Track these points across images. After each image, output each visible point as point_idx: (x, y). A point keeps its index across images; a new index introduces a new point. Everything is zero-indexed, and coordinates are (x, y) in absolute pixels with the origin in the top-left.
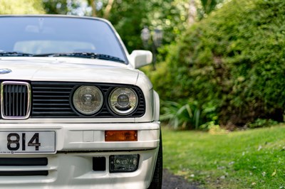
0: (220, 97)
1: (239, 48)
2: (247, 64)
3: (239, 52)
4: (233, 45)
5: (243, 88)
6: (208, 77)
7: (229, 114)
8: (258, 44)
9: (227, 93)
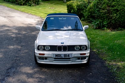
0: (109, 20)
1: (115, 5)
2: (117, 10)
3: (115, 6)
4: (114, 3)
5: (115, 18)
6: (105, 13)
7: (111, 25)
8: (121, 4)
9: (111, 19)
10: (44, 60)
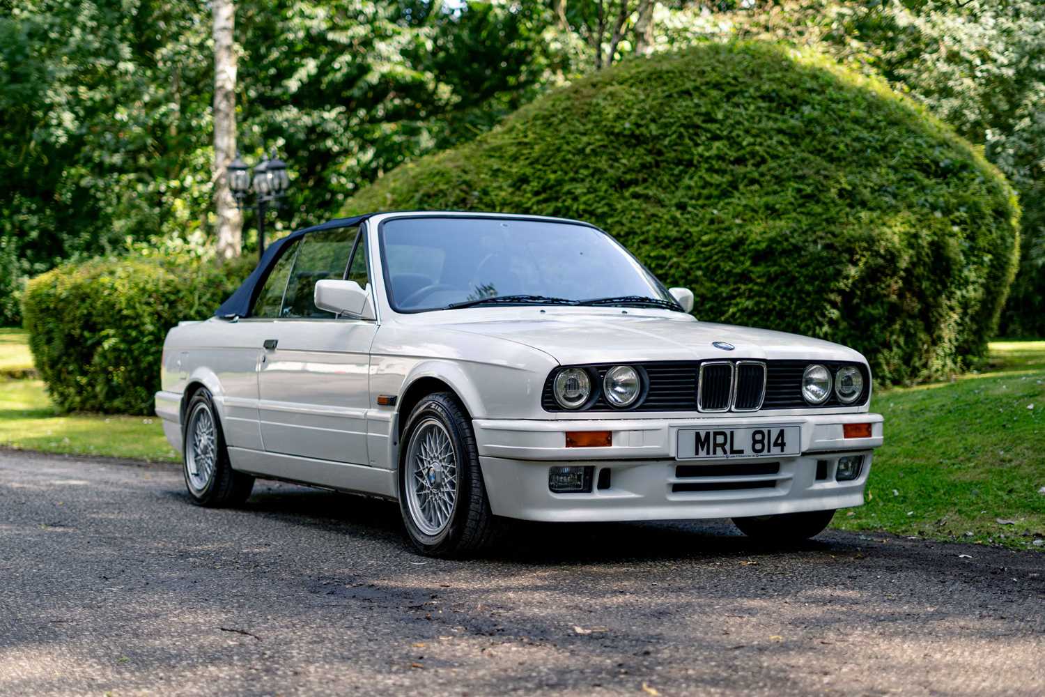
10: (597, 495)
